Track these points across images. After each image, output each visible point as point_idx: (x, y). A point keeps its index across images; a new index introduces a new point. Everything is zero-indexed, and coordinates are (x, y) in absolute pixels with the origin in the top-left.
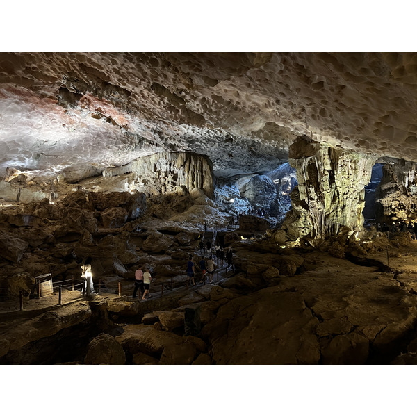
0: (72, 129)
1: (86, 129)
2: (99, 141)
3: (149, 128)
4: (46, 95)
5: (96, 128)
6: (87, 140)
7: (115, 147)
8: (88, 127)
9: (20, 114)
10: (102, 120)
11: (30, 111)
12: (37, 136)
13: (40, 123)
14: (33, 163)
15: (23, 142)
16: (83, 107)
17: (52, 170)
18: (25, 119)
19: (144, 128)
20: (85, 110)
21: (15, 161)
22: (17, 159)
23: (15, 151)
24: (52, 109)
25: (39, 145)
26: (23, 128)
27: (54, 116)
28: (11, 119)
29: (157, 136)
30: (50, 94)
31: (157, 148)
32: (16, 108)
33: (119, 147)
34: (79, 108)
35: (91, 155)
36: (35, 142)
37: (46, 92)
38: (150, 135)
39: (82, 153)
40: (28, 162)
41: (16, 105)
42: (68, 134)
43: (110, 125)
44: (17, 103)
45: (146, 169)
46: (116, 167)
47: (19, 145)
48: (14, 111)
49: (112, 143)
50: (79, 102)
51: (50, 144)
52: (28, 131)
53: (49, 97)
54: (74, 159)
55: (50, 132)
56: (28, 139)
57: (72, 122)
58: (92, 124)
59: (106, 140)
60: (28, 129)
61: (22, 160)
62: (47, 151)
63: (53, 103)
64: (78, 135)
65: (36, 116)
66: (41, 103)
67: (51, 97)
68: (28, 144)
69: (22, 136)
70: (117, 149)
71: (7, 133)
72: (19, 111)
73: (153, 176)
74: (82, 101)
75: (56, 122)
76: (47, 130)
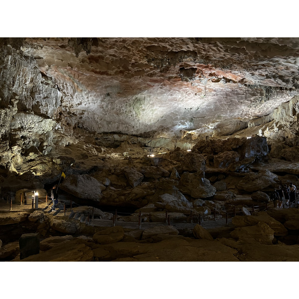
0: (203, 95)
1: (215, 93)
2: (230, 99)
3: (263, 76)
4: (172, 77)
5: (222, 90)
6: (220, 101)
7: (247, 101)
8: (215, 91)
9: (166, 95)
10: (222, 82)
11: (169, 91)
12: (183, 106)
13: (180, 97)
14: (191, 125)
15: (178, 112)
16: (200, 77)
17: (208, 128)
18: (170, 97)
19: (259, 78)
20: (202, 78)
21: (179, 125)
22: (180, 124)
23: (177, 119)
24: (181, 85)
25: (187, 112)
26: (173, 103)
27: (187, 90)
28: (163, 99)
29: (280, 81)
30: (174, 75)
31: (292, 92)
32: (162, 91)
33: (251, 100)
34: (197, 78)
35: (230, 112)
36: (184, 110)
37: (171, 75)
38: (272, 82)
39: (222, 112)
40: (188, 125)
41: (161, 90)
42: (202, 100)
43: (231, 84)
44: (161, 88)
45: (284, 115)
46: (259, 117)
47: (177, 115)
48: (162, 93)
49: (242, 98)
50: (196, 74)
51: (194, 110)
52: (176, 105)
53: (175, 78)
54: (219, 117)
55: (189, 101)
56: (180, 109)
57: (200, 91)
58: (217, 88)
59: (236, 97)
60: (175, 103)
61: (183, 124)
62: (195, 115)
63: (179, 80)
64: (210, 99)
65: (175, 93)
66: (172, 83)
67: (176, 77)
68: (181, 113)
69: (176, 108)
70: (250, 102)
71: (165, 108)
72: (164, 93)
73: (291, 120)
74: (198, 73)
75: (190, 94)
76: (187, 101)
